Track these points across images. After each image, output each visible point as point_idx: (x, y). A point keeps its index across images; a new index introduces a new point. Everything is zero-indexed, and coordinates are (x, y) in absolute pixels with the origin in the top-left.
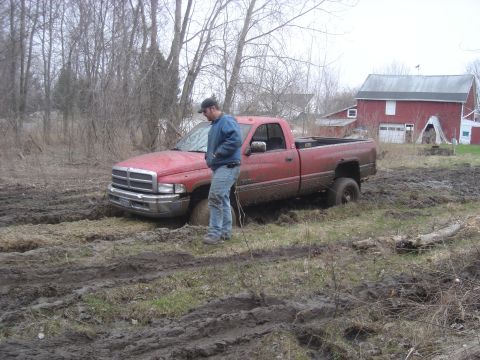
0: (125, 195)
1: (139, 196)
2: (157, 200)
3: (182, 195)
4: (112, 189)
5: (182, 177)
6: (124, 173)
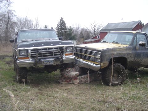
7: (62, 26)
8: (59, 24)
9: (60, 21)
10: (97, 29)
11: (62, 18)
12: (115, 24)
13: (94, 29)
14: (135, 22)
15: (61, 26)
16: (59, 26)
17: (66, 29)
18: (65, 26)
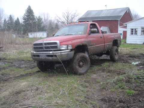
0: (43, 53)
1: (51, 52)
2: (61, 53)
3: (72, 50)
4: (35, 52)
5: (70, 42)
6: (41, 44)
7: (30, 15)
8: (26, 13)
9: (28, 10)
10: (70, 19)
11: (29, 7)
12: (97, 12)
13: (67, 19)
14: (123, 10)
15: (28, 15)
16: (26, 15)
17: (34, 19)
18: (34, 16)
